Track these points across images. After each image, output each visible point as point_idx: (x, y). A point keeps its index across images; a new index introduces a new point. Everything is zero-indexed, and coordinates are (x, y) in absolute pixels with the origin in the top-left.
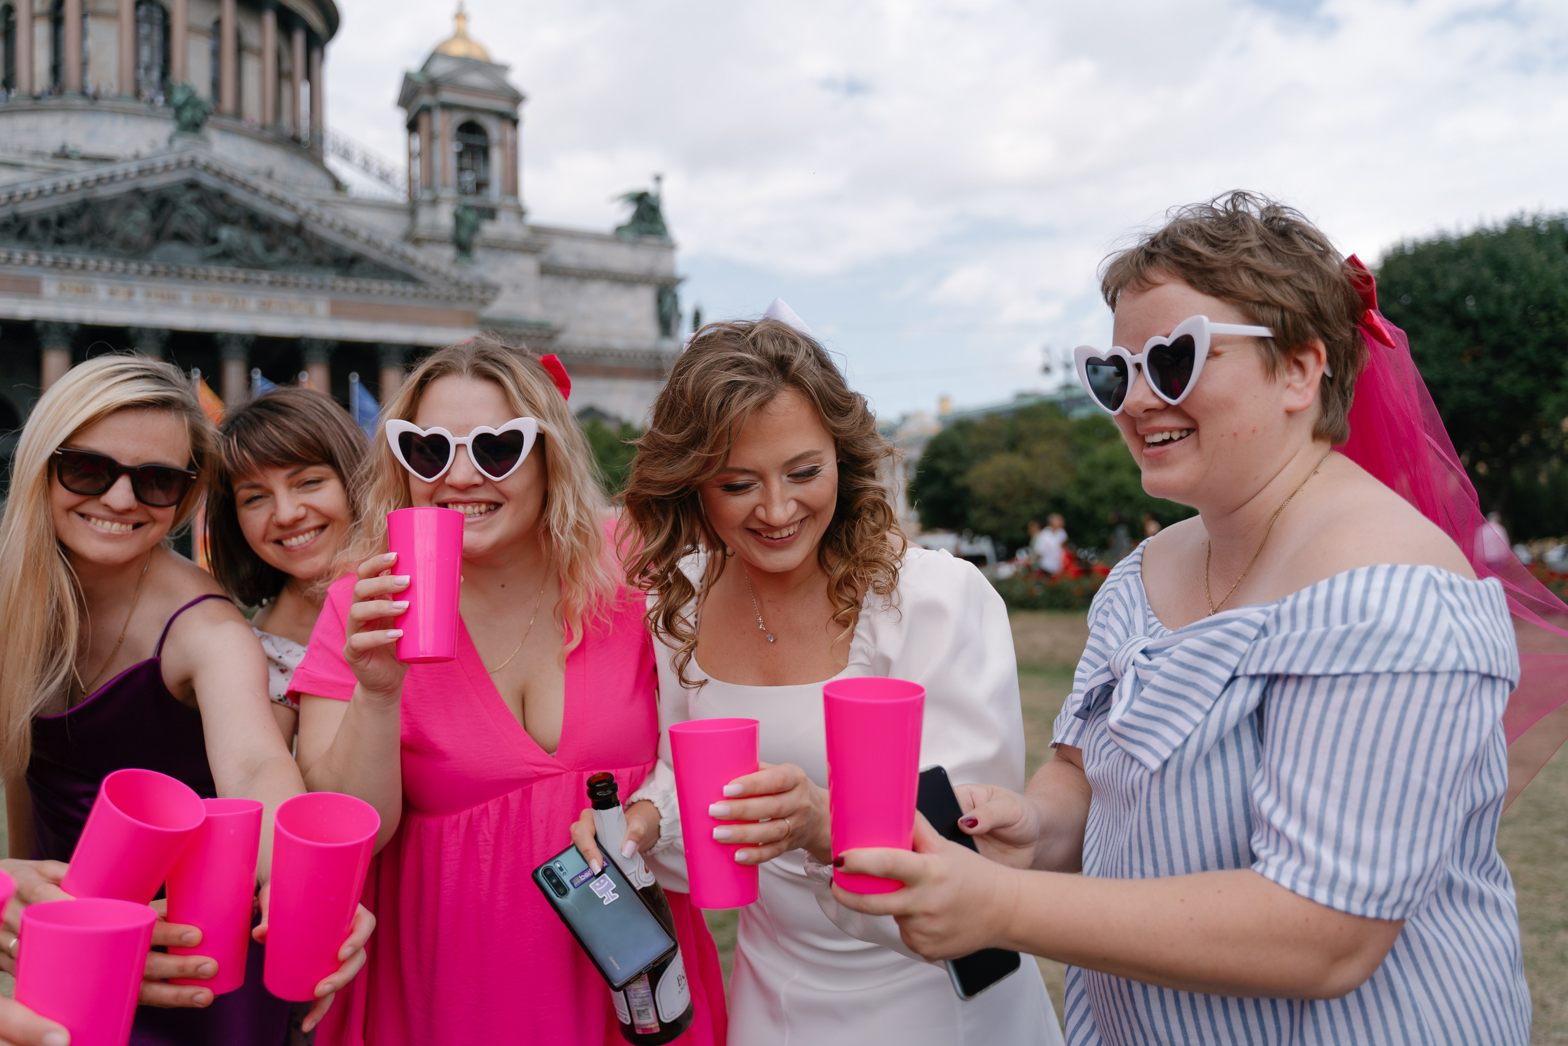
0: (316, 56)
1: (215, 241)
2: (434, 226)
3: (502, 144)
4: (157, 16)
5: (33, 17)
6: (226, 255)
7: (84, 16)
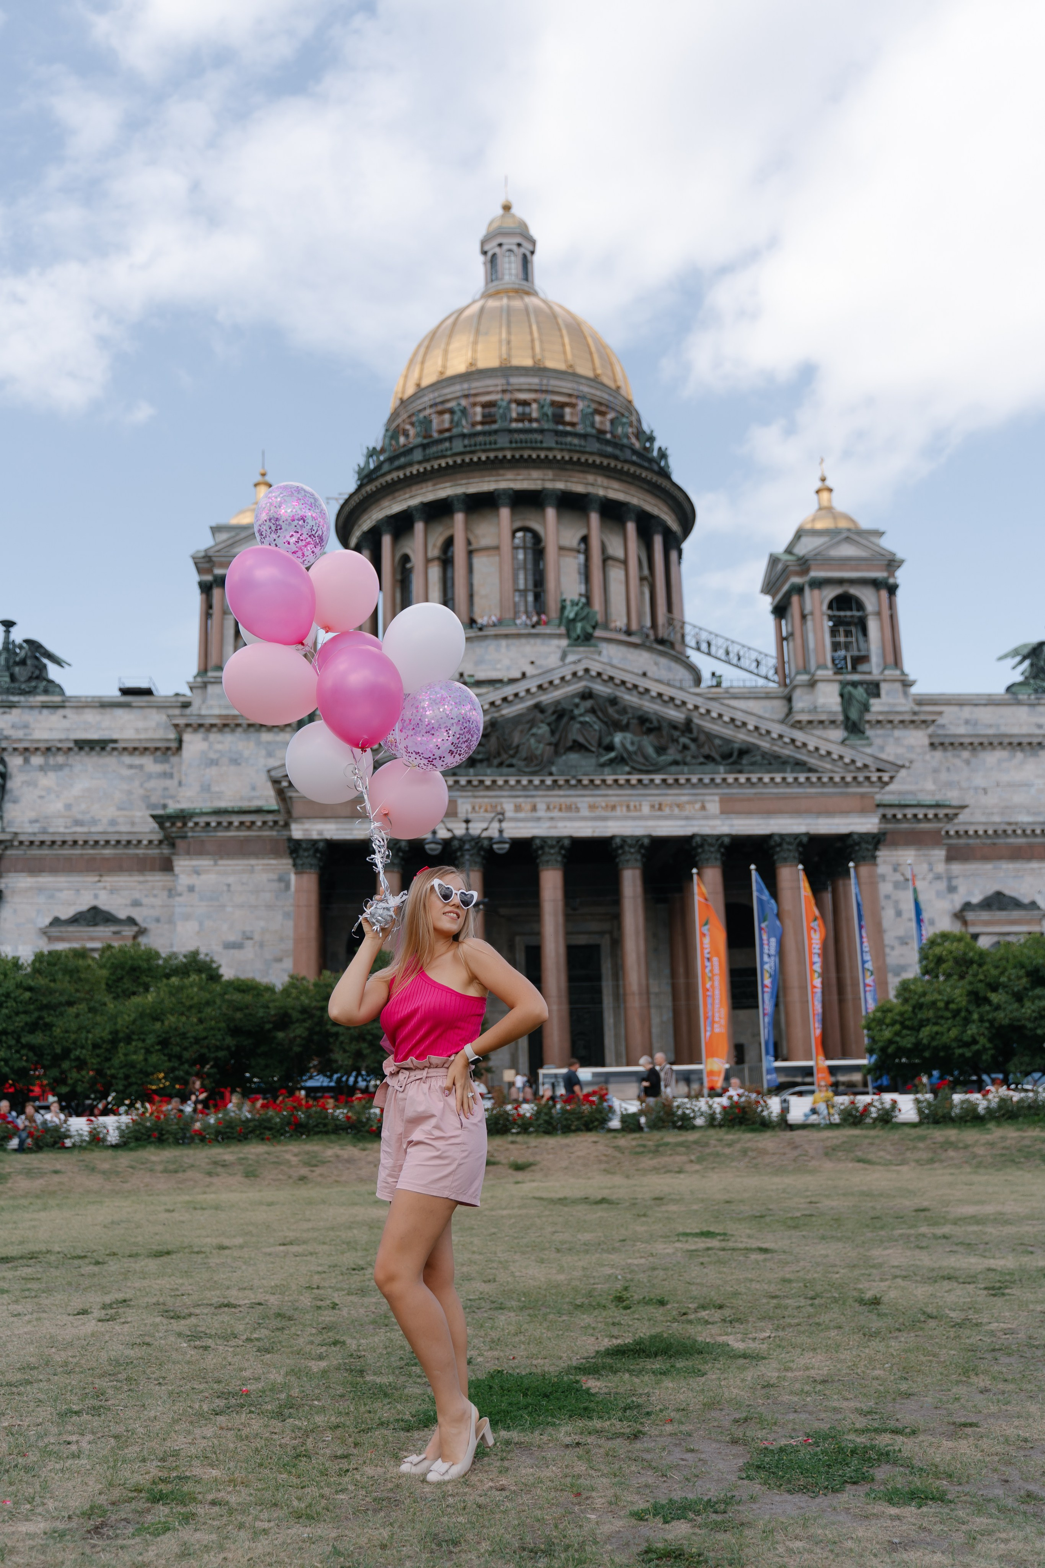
0: (674, 555)
1: (610, 748)
2: (814, 710)
3: (879, 614)
4: (529, 544)
5: (428, 561)
6: (620, 760)
7: (470, 553)
